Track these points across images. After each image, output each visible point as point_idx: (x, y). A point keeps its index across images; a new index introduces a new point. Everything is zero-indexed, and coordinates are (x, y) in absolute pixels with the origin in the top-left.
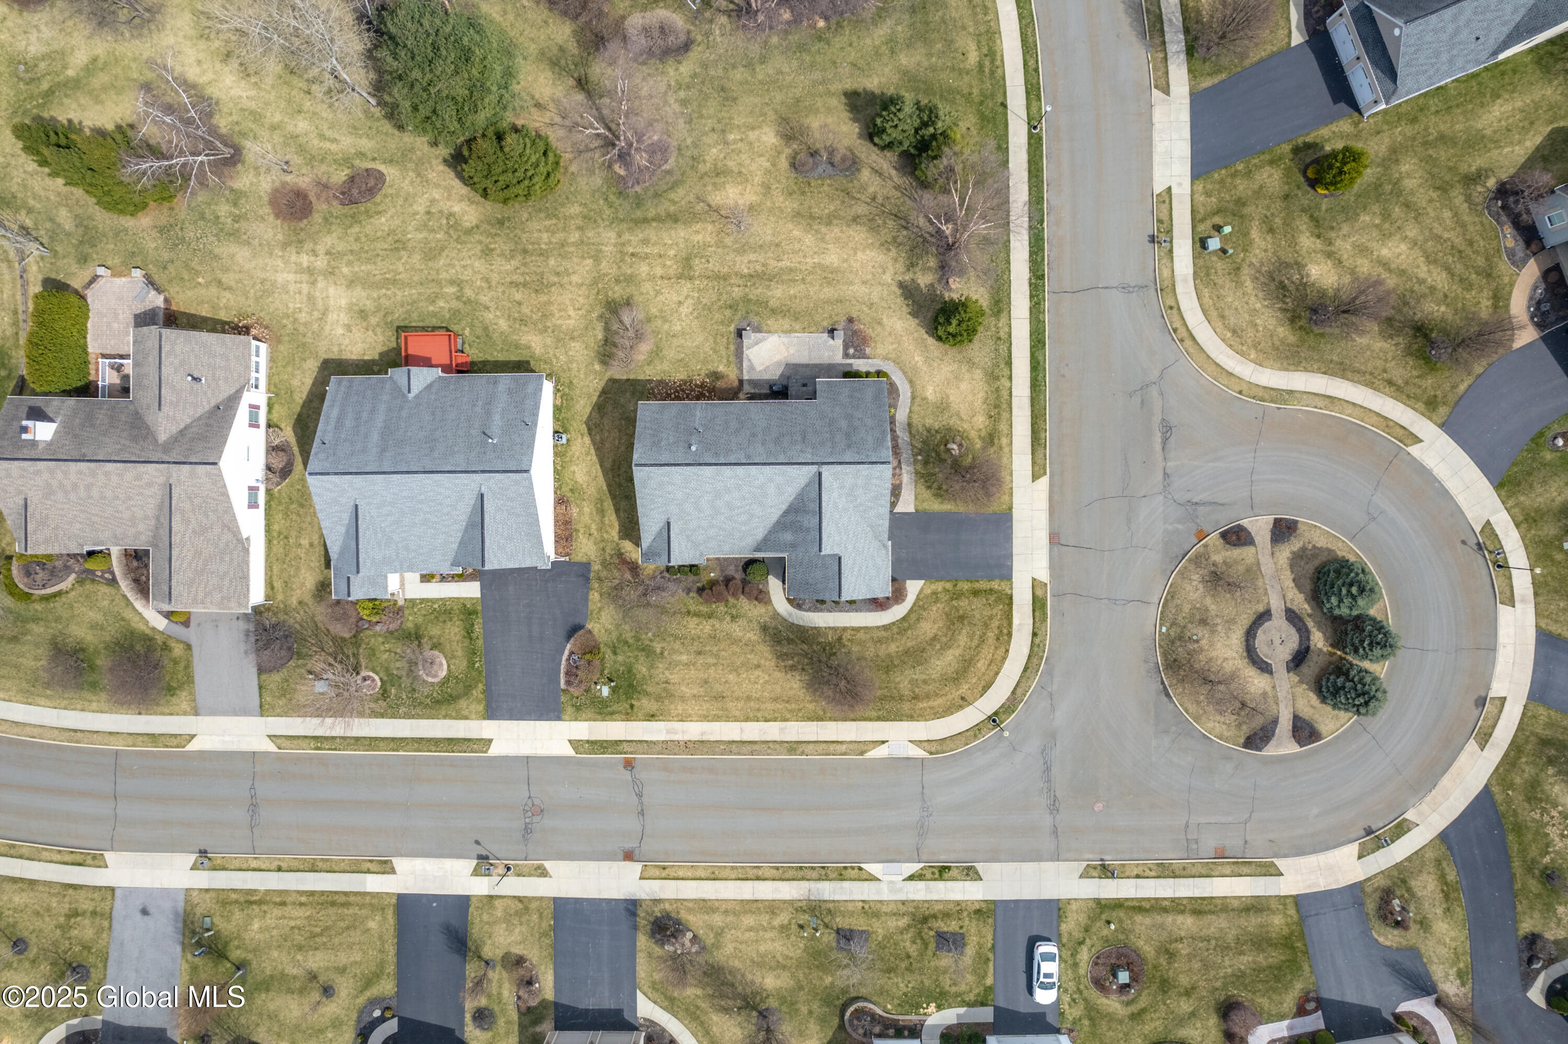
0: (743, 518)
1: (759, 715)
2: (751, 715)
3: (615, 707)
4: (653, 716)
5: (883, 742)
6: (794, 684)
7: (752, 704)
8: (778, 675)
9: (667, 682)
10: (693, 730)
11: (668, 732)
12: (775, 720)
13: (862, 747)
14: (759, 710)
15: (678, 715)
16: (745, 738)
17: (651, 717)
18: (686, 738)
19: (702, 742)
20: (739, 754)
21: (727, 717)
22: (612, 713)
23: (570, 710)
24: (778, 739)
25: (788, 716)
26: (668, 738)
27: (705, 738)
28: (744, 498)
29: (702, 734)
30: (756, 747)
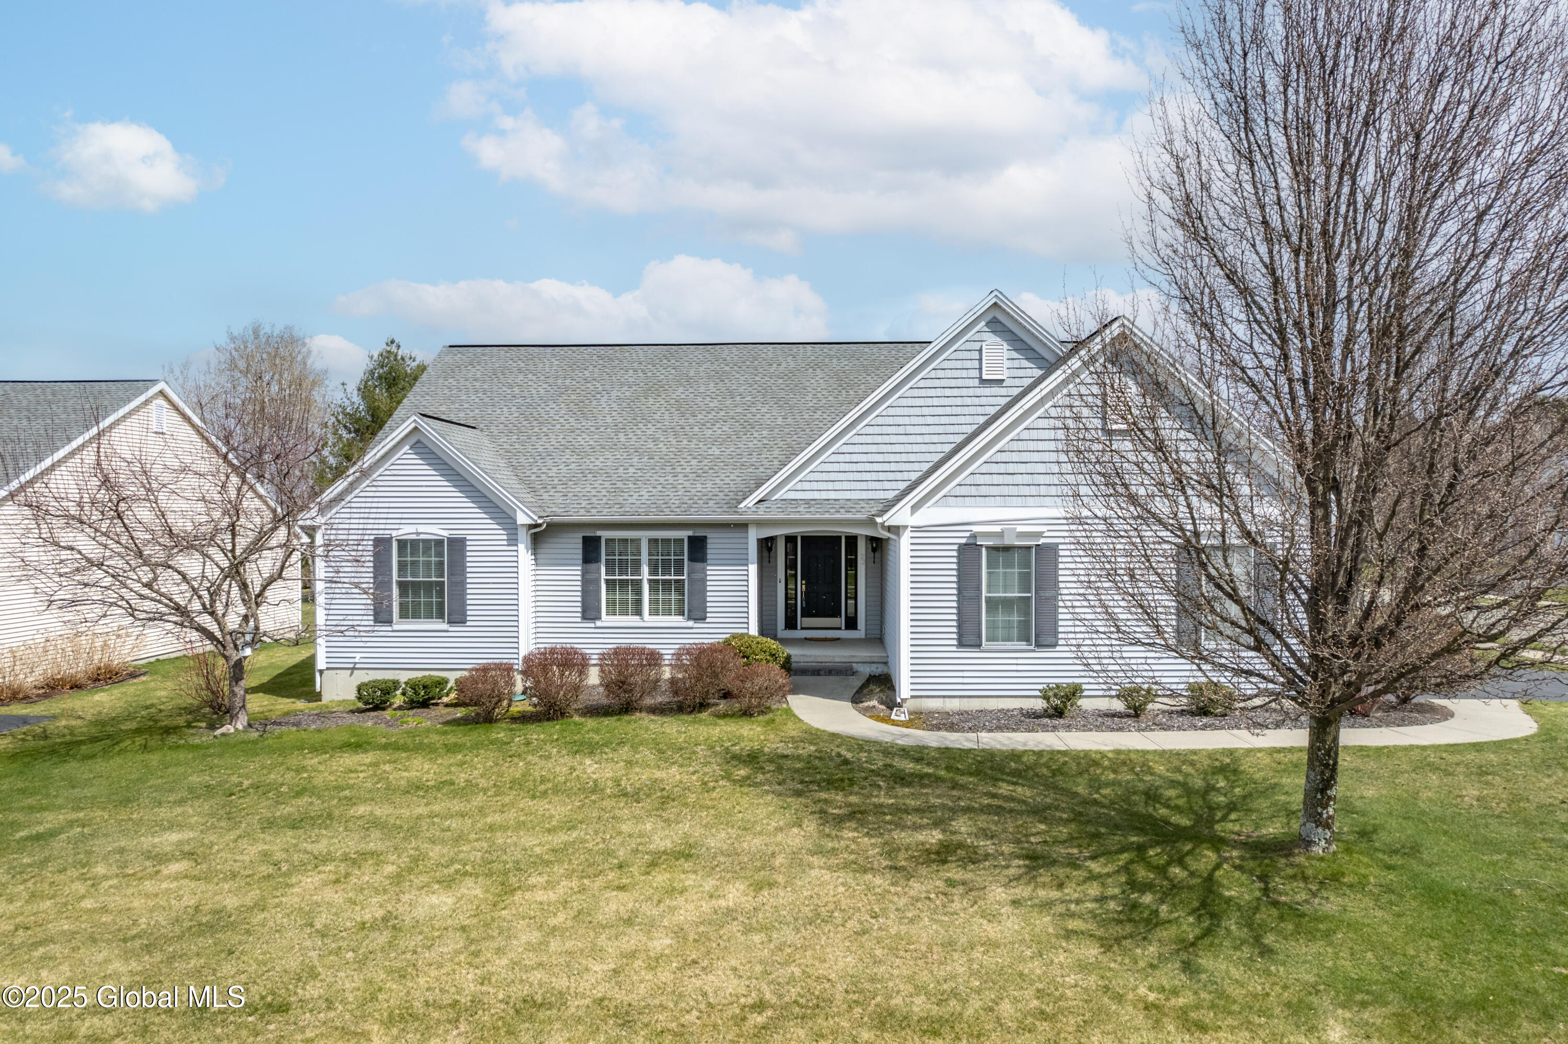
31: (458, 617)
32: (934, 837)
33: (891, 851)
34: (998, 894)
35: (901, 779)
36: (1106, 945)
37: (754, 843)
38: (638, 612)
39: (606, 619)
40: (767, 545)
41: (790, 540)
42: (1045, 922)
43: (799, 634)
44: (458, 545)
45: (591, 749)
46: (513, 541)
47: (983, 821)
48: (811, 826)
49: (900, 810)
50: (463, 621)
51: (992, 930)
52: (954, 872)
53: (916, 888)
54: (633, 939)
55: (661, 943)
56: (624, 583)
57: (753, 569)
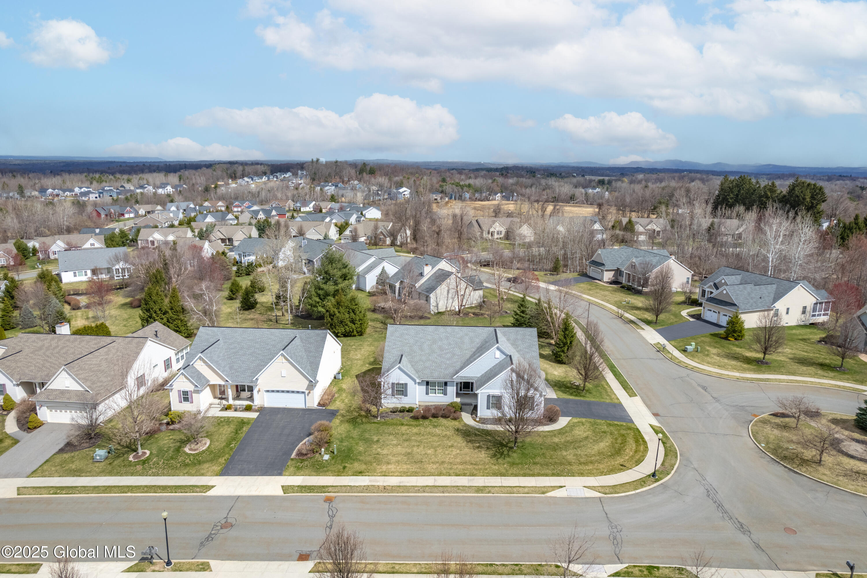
0: (449, 356)
1: (451, 472)
2: (444, 472)
3: (332, 468)
4: (361, 472)
5: (561, 487)
6: (483, 455)
7: (446, 465)
8: (466, 450)
9: (378, 454)
10: (393, 481)
11: (370, 481)
12: (465, 475)
13: (544, 490)
14: (451, 469)
15: (381, 472)
16: (437, 484)
17: (360, 473)
18: (385, 484)
19: (399, 486)
20: (431, 492)
21: (424, 473)
22: (328, 471)
23: (292, 469)
24: (467, 485)
25: (475, 472)
26: (370, 484)
27: (401, 485)
28: (450, 344)
29: (400, 483)
30: (445, 489)
31: (406, 395)
32: (478, 445)
33: (473, 446)
34: (483, 452)
35: (476, 435)
36: (491, 458)
37: (459, 445)
38: (435, 393)
39: (430, 395)
40: (457, 384)
41: (461, 383)
42: (486, 455)
43: (462, 392)
44: (406, 384)
45: (435, 426)
46: (415, 384)
47: (484, 442)
48: (465, 442)
49: (475, 441)
50: (407, 396)
51: (481, 456)
52: (479, 449)
53: (476, 451)
54: (449, 456)
55: (452, 456)
56: (433, 389)
57: (455, 387)
